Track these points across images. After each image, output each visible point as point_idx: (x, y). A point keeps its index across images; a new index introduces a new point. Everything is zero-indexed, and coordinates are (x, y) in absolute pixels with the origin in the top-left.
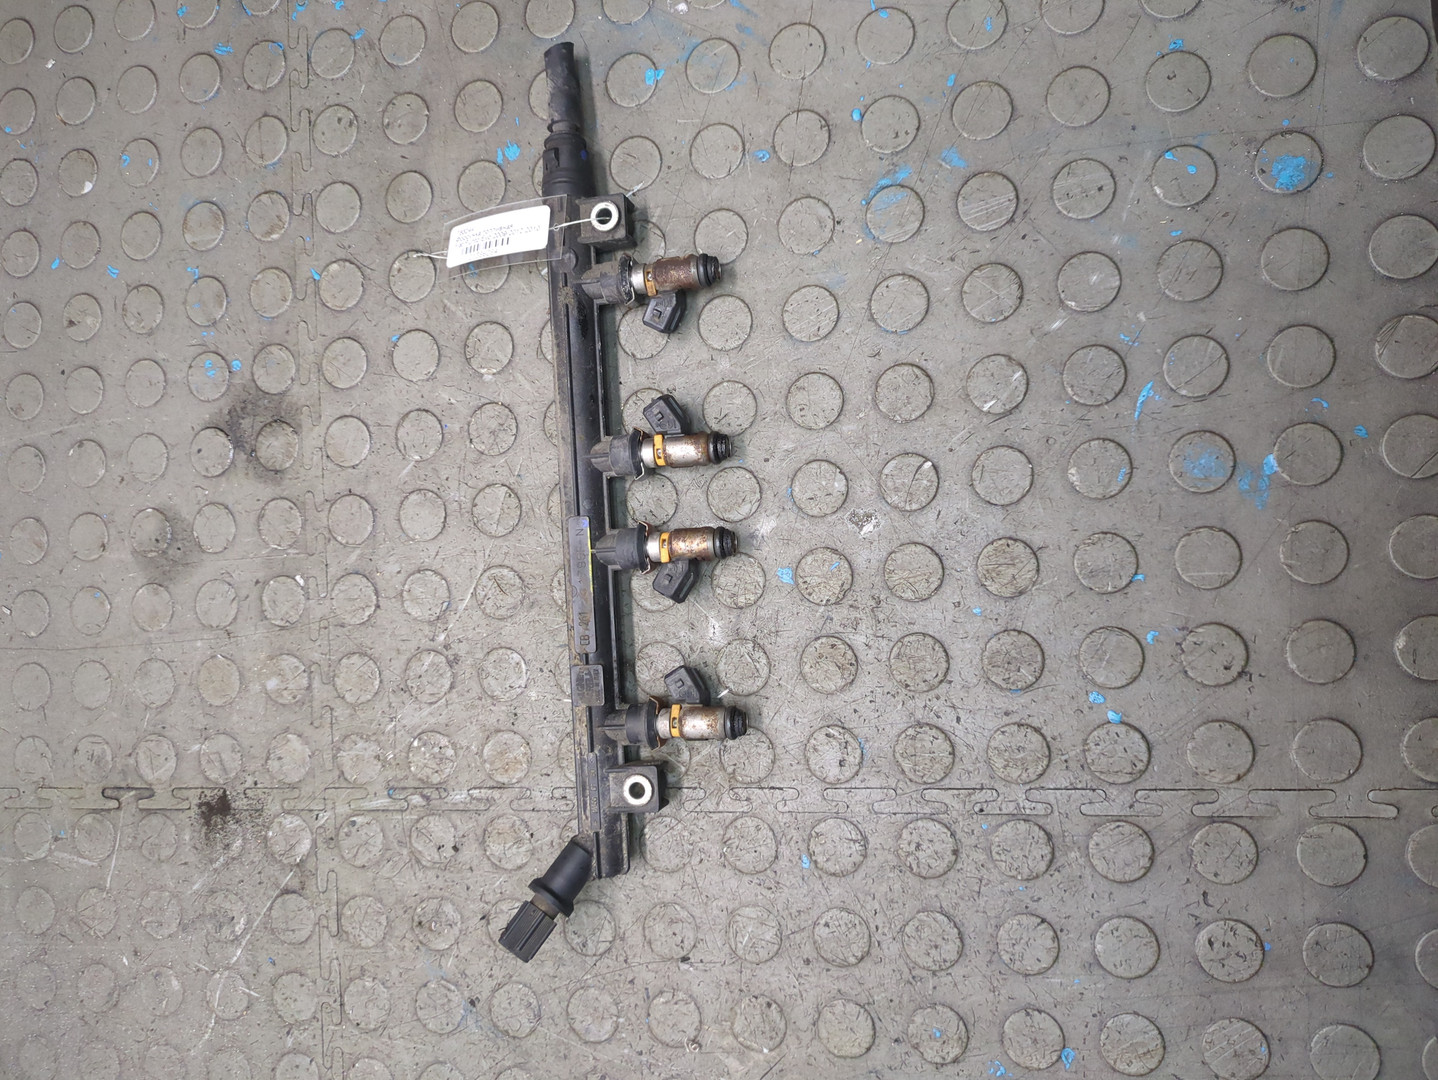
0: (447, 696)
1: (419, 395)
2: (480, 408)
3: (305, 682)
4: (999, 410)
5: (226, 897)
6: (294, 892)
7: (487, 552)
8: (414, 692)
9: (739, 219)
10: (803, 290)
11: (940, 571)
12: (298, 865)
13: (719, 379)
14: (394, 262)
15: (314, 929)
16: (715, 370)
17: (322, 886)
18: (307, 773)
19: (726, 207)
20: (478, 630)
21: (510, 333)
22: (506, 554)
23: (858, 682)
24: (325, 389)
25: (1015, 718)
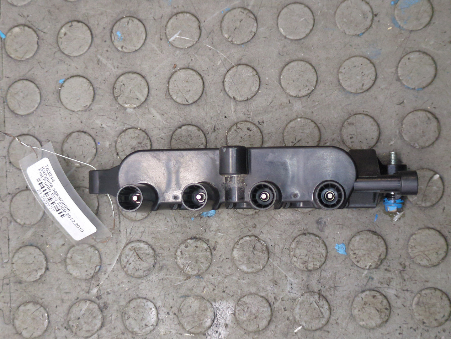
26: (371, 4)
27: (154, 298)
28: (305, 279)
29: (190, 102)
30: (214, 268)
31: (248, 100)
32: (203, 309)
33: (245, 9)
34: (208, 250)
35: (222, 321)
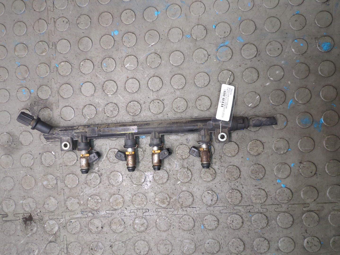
0: (99, 185)
1: (89, 100)
2: (107, 104)
3: (55, 182)
4: (253, 106)
5: (32, 244)
6: (53, 242)
7: (110, 144)
8: (89, 184)
9: (182, 54)
10: (200, 73)
11: (238, 149)
12: (54, 234)
13: (177, 97)
14: (81, 62)
15: (59, 252)
16: (176, 94)
17: (62, 240)
18: (57, 208)
19: (178, 50)
20: (108, 166)
21: (116, 83)
22: (116, 145)
23: (216, 178)
24: (60, 98)
25: (258, 187)
26: (207, 51)
27: (121, 171)
28: (182, 162)
29: (134, 92)
30: (145, 159)
31: (158, 90)
32: (141, 175)
33: (156, 53)
34: (143, 152)
35: (148, 180)
